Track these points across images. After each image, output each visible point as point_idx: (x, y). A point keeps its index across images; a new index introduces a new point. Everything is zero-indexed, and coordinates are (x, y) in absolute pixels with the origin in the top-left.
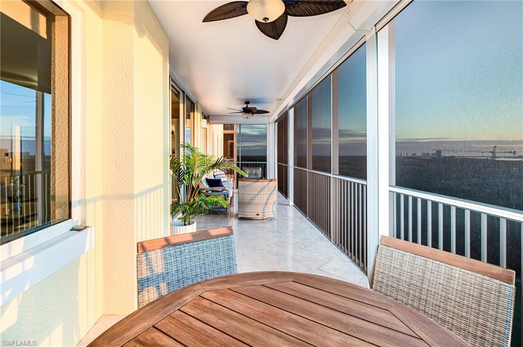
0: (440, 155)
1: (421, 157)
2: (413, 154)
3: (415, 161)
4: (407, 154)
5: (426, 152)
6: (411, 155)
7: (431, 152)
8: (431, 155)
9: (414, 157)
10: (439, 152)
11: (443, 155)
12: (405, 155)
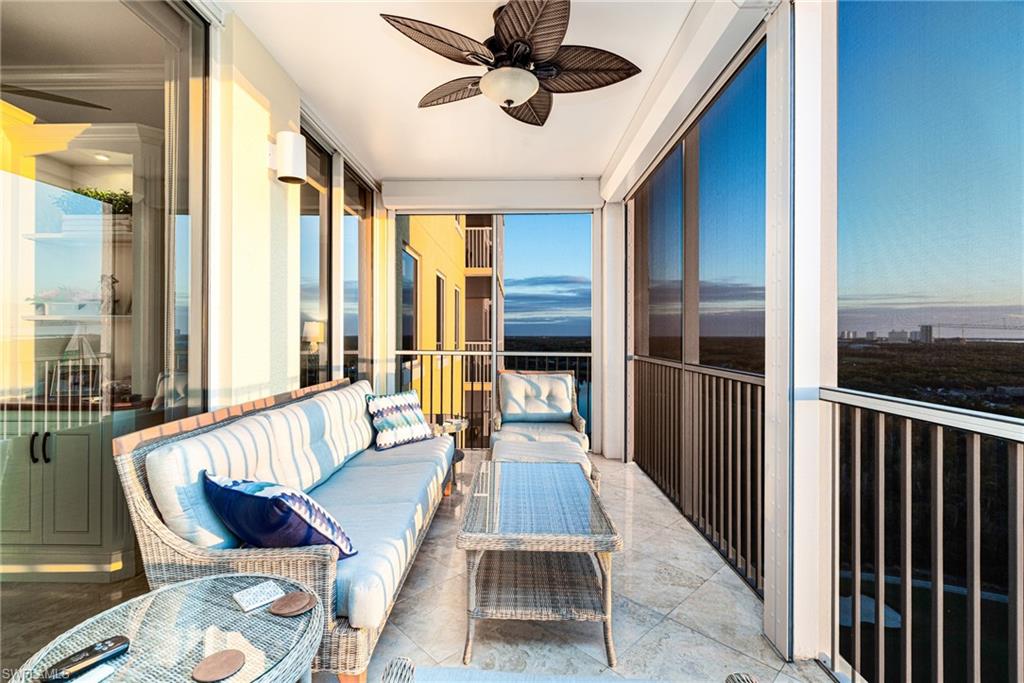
0: (931, 335)
1: (887, 339)
2: (869, 333)
3: (875, 349)
4: (855, 333)
5: (898, 329)
6: (864, 336)
7: (910, 329)
8: (909, 336)
9: (870, 341)
10: (927, 330)
11: (936, 335)
12: (851, 336)
